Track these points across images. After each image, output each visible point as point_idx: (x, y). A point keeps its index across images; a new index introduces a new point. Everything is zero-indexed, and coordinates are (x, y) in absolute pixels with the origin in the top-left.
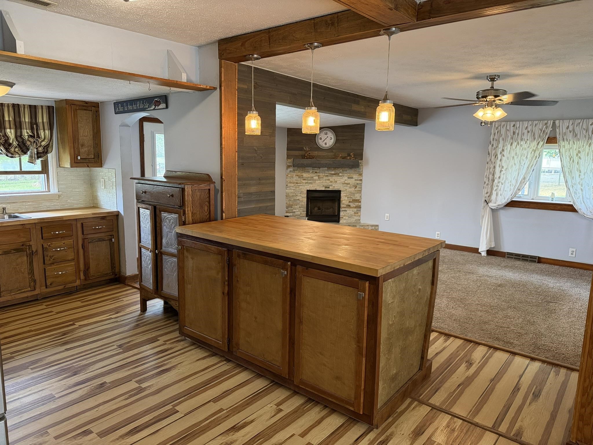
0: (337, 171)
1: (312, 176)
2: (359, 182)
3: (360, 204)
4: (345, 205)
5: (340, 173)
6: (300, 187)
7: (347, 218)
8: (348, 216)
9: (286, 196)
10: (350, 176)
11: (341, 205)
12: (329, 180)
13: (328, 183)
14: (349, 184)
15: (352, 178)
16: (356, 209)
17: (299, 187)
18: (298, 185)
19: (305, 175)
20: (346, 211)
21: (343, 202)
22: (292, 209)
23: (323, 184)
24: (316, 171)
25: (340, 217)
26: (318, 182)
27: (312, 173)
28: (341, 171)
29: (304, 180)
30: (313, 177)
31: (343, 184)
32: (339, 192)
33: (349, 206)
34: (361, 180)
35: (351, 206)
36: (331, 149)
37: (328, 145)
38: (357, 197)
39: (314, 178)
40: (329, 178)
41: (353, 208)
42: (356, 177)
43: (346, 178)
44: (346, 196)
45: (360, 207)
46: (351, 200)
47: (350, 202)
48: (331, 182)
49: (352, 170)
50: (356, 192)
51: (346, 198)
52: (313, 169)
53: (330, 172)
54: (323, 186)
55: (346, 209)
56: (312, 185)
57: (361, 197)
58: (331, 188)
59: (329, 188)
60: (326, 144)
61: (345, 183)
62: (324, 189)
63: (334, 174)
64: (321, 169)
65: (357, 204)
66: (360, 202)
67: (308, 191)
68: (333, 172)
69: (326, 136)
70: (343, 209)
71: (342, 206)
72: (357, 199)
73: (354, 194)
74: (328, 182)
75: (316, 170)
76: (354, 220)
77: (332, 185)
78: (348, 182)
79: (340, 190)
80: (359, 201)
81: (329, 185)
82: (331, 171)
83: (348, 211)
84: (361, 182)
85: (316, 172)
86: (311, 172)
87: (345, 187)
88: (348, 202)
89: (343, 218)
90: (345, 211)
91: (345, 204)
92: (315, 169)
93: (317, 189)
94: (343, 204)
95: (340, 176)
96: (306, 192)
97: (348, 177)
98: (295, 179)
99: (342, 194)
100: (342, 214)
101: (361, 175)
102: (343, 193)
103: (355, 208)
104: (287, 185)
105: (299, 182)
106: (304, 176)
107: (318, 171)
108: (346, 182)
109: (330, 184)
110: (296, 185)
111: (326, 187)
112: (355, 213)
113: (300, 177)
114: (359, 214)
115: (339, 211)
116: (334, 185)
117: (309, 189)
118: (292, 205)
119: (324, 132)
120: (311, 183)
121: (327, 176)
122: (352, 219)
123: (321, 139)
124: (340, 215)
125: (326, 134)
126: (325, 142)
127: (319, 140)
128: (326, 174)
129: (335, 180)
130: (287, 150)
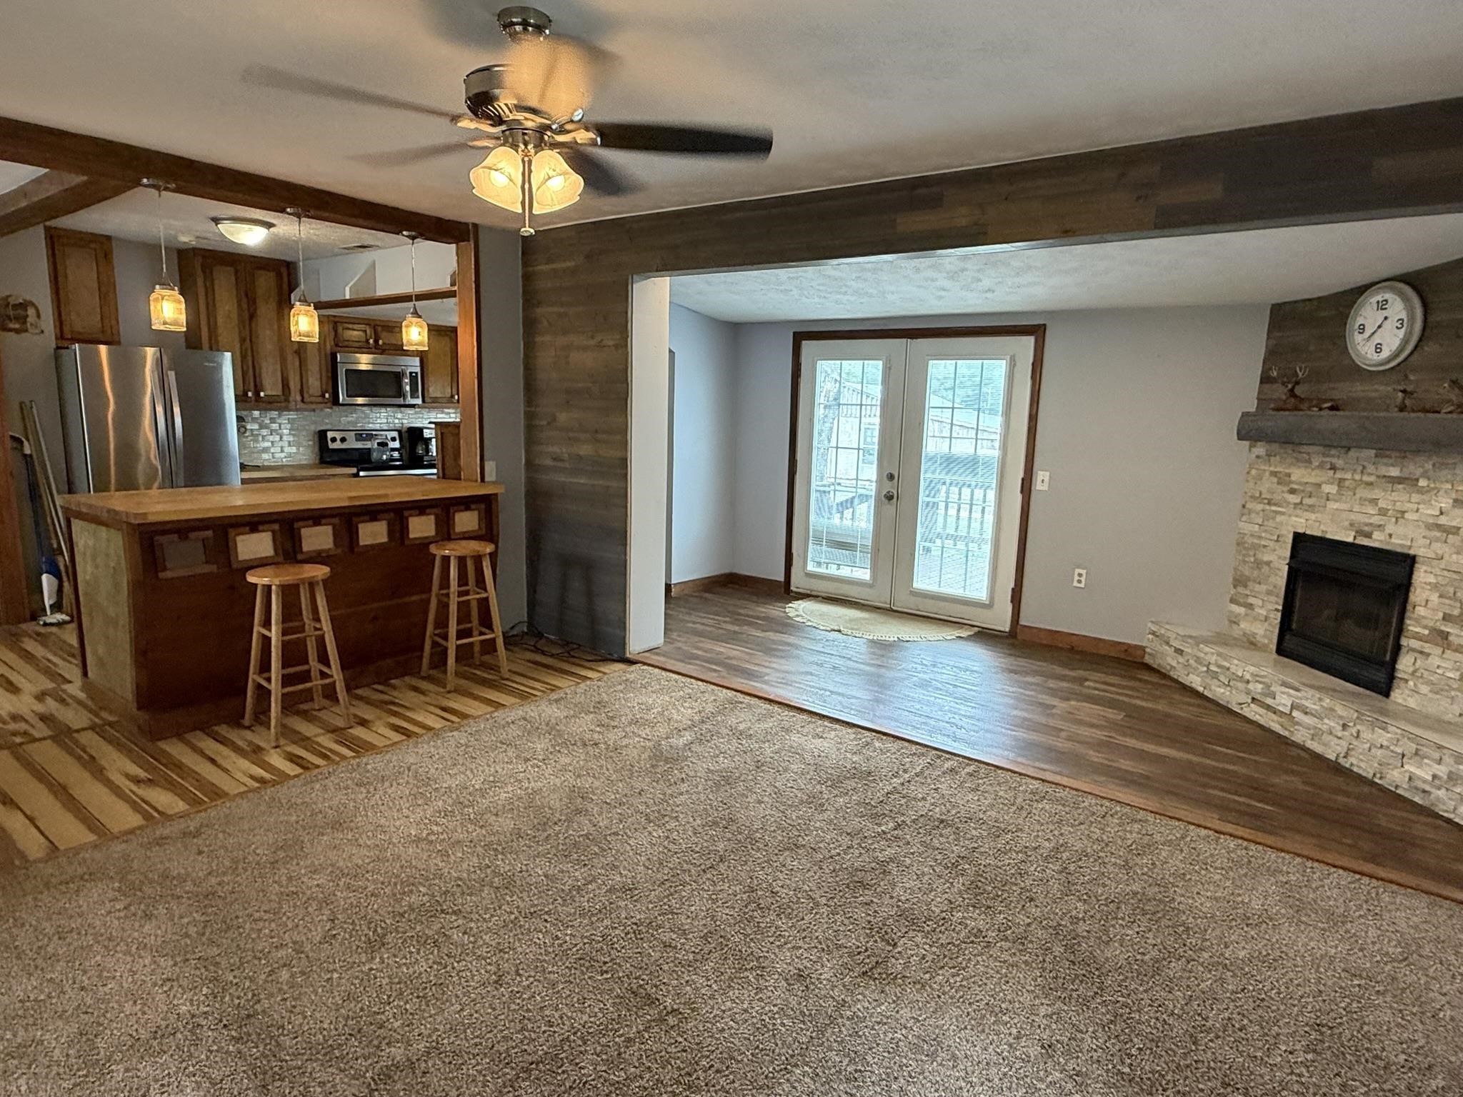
0: (1413, 469)
1: (1318, 480)
4: (1425, 627)
5: (1425, 475)
6: (1279, 519)
7: (1424, 689)
8: (1431, 683)
9: (1238, 544)
11: (1408, 622)
12: (1374, 502)
13: (1368, 515)
14: (1455, 531)
17: (1274, 518)
18: (1274, 508)
19: (1299, 474)
20: (1428, 655)
21: (1421, 611)
22: (1248, 593)
23: (1353, 516)
24: (1334, 460)
25: (1399, 675)
26: (1337, 505)
27: (1321, 466)
28: (1429, 466)
29: (1292, 491)
30: (1319, 485)
31: (1429, 527)
32: (1408, 561)
33: (1445, 636)
35: (1451, 638)
36: (1400, 369)
37: (1385, 354)
39: (1327, 488)
40: (1377, 493)
41: (1458, 648)
43: (1445, 503)
44: (1435, 587)
46: (1456, 612)
47: (1446, 618)
48: (1383, 512)
51: (1434, 598)
52: (1324, 455)
53: (1384, 470)
54: (1351, 525)
55: (1427, 648)
56: (1313, 516)
58: (1377, 540)
59: (1369, 536)
60: (1378, 348)
61: (1438, 527)
62: (1350, 540)
63: (1400, 480)
64: (1353, 453)
67: (1299, 539)
68: (1394, 472)
69: (1381, 315)
70: (1414, 643)
71: (1411, 626)
74: (1372, 510)
75: (1333, 456)
77: (1380, 527)
78: (1454, 524)
79: (1412, 552)
81: (1371, 524)
82: (1386, 465)
83: (1434, 661)
85: (1333, 468)
86: (1316, 464)
87: (1436, 545)
88: (1441, 615)
89: (1406, 681)
90: (1421, 652)
91: (1425, 622)
92: (1333, 452)
93: (1329, 536)
94: (1418, 621)
95: (1421, 491)
96: (1289, 539)
97: (1456, 501)
98: (1268, 484)
99: (1421, 576)
100: (1405, 664)
102: (1425, 568)
104: (1244, 506)
105: (1277, 497)
106: (1293, 478)
107: (1339, 463)
108: (1443, 520)
109: (1376, 520)
110: (1268, 507)
111: (1360, 533)
113: (1282, 479)
115: (1397, 649)
116: (1390, 528)
117: (1301, 531)
118: (1248, 579)
119: (1374, 300)
120: (1311, 508)
121: (1371, 484)
122: (1445, 703)
123: (1362, 329)
124: (1397, 666)
125: (1382, 306)
126: (1377, 339)
127: (1356, 333)
128: (1366, 478)
129: (1399, 506)
130: (1261, 382)
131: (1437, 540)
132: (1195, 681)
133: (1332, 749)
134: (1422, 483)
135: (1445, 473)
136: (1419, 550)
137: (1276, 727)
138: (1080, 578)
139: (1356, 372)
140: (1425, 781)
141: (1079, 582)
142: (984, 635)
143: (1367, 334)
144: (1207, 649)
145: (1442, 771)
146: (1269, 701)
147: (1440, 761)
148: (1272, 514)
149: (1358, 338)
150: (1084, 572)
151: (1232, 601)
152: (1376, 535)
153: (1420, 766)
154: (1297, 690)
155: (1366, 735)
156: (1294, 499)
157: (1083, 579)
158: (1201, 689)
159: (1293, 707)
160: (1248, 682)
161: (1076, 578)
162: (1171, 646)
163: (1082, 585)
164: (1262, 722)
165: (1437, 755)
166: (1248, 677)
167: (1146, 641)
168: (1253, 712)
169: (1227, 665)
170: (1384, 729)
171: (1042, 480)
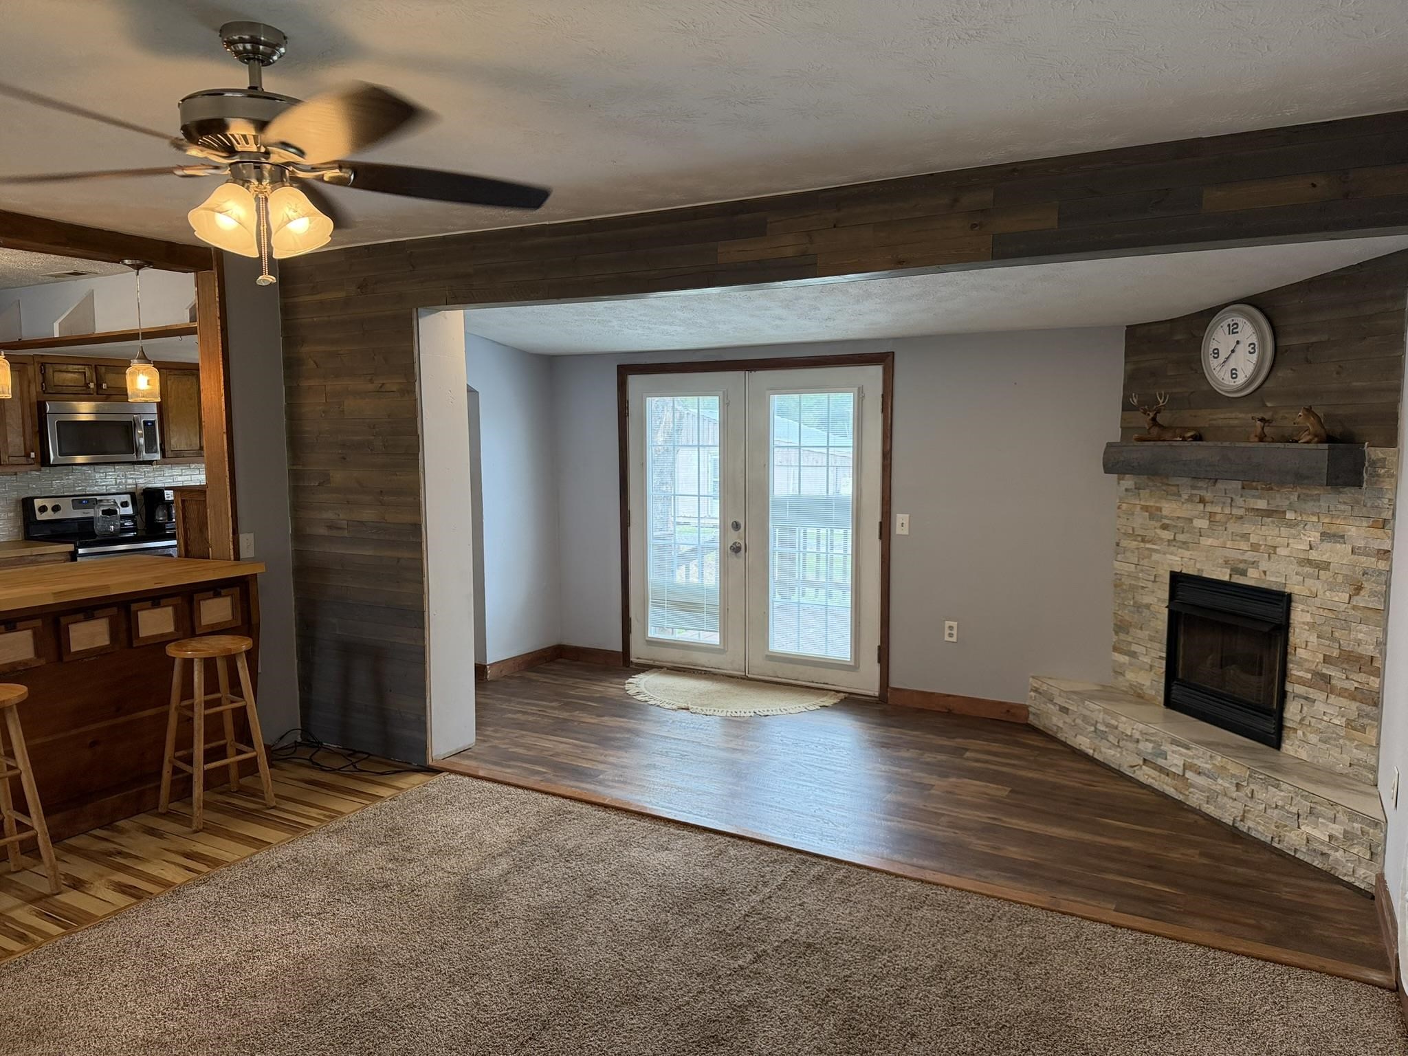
0: (1279, 500)
1: (1189, 514)
2: (1370, 562)
3: (1374, 682)
4: (1308, 671)
5: (1291, 507)
6: (1155, 557)
7: (1313, 738)
8: (1320, 732)
9: (1116, 586)
10: (1333, 529)
11: (1290, 666)
12: (1245, 536)
13: (1239, 551)
14: (1325, 566)
15: (1340, 538)
16: (1354, 706)
17: (1149, 557)
18: (1148, 546)
19: (1170, 508)
20: (1314, 701)
21: (1301, 653)
22: (1130, 639)
23: (1227, 553)
24: (1203, 493)
25: (1288, 724)
26: (1210, 541)
27: (1190, 499)
28: (1294, 498)
29: (1165, 527)
30: (1191, 520)
31: (1301, 562)
32: (1282, 601)
33: (1327, 679)
34: (1386, 554)
35: (1333, 682)
36: (1256, 395)
37: (1241, 379)
38: (1362, 638)
39: (1198, 523)
40: (1247, 528)
41: (1343, 693)
42: (1356, 532)
43: (1314, 536)
44: (1312, 626)
45: (1374, 700)
46: (1335, 653)
47: (1327, 660)
48: (1255, 548)
49: (1343, 498)
50: (1359, 614)
51: (1313, 639)
52: (1193, 487)
53: (1251, 503)
54: (1226, 562)
55: (1313, 693)
56: (1187, 554)
57: (1382, 644)
58: (1252, 578)
59: (1243, 573)
60: (1234, 374)
61: (1310, 562)
62: (1226, 578)
63: (1269, 513)
64: (1220, 485)
65: (1362, 677)
66: (1378, 673)
67: (1177, 579)
68: (1262, 504)
69: (1233, 339)
70: (1299, 689)
71: (1295, 671)
72: (1360, 650)
73: (1346, 624)
74: (1244, 546)
75: (1200, 488)
76: (1346, 759)
77: (1254, 564)
78: (1324, 558)
79: (1287, 590)
80: (1372, 665)
81: (1245, 561)
82: (1254, 497)
83: (1320, 707)
84: (1382, 565)
85: (1202, 501)
86: (1185, 497)
87: (1309, 582)
88: (1321, 657)
89: (1295, 730)
90: (1306, 698)
91: (1306, 665)
92: (1200, 484)
93: (1205, 575)
94: (1300, 664)
95: (1291, 525)
96: (1167, 579)
97: (1323, 534)
98: (1140, 521)
99: (1299, 616)
100: (1292, 711)
101: (1384, 524)
102: (1301, 607)
103: (1353, 696)
104: (1118, 544)
105: (1150, 534)
106: (1165, 512)
107: (1208, 496)
108: (1314, 555)
109: (1249, 556)
110: (1142, 545)
111: (1235, 571)
112: (1349, 724)
113: (1154, 514)
114: (1371, 735)
115: (1283, 695)
116: (1264, 565)
117: (1177, 570)
118: (1130, 624)
119: (1225, 324)
120: (1185, 545)
121: (1241, 517)
122: (1335, 752)
123: (1216, 353)
124: (1285, 715)
125: (1233, 329)
126: (1232, 364)
127: (1211, 358)
128: (1236, 512)
129: (1270, 541)
130: (1123, 410)
131: (1309, 576)
132: (1084, 743)
133: (1227, 812)
134: (1290, 515)
135: (1309, 506)
136: (1294, 587)
137: (1170, 791)
138: (950, 631)
139: (1215, 399)
140: (1322, 843)
141: (951, 635)
142: (851, 703)
143: (1223, 356)
144: (1092, 705)
145: (1337, 830)
146: (1160, 762)
147: (1334, 820)
148: (1146, 552)
149: (1214, 363)
150: (954, 624)
151: (1115, 649)
152: (1252, 573)
153: (1316, 827)
154: (1188, 748)
155: (1261, 795)
156: (1167, 535)
157: (955, 632)
158: (1090, 752)
159: (1185, 767)
160: (1138, 741)
161: (947, 631)
162: (1055, 704)
163: (954, 639)
164: (1156, 785)
165: (1331, 814)
166: (1137, 735)
167: (1028, 699)
168: (1145, 775)
169: (1114, 722)
170: (1277, 787)
171: (901, 523)
